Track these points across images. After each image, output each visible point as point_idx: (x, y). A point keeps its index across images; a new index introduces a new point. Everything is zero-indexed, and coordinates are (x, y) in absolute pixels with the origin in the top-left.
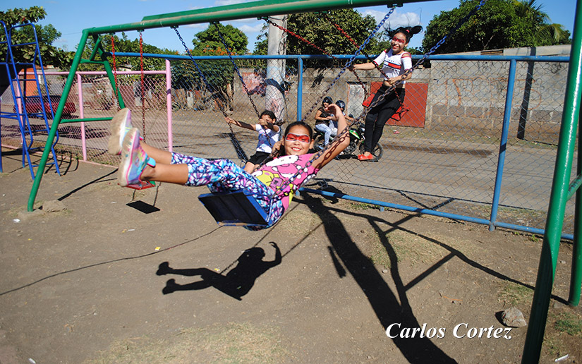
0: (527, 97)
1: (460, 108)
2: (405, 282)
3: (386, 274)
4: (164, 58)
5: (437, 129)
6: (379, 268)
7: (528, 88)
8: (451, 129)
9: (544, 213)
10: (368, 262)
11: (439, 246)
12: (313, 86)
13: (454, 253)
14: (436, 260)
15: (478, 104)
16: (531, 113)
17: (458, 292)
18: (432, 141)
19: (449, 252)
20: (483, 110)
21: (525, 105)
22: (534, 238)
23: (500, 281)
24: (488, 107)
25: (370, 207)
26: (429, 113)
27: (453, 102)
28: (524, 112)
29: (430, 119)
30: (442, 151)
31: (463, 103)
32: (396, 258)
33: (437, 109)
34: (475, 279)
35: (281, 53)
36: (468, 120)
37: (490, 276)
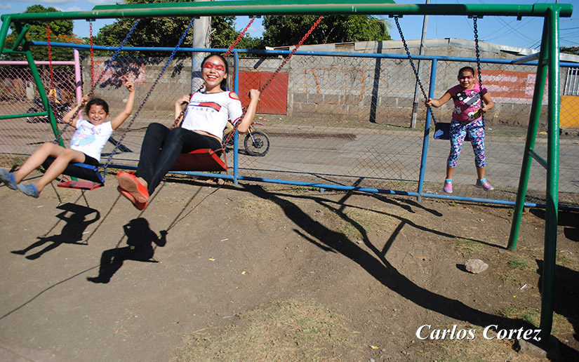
0: (376, 86)
1: (318, 95)
2: (380, 249)
3: (361, 244)
4: (72, 47)
5: (299, 116)
6: (354, 241)
7: (377, 78)
8: (311, 115)
9: (441, 184)
10: (341, 236)
11: (390, 217)
12: (173, 75)
13: (404, 221)
14: (394, 228)
15: (334, 93)
16: (380, 100)
17: (423, 252)
18: (300, 127)
19: (401, 221)
20: (340, 97)
21: (375, 93)
22: (454, 204)
23: (450, 239)
24: (343, 94)
25: (309, 190)
26: (291, 100)
27: (313, 91)
28: (374, 99)
29: (291, 106)
30: (313, 136)
31: (322, 91)
32: (365, 231)
33: (298, 97)
34: (429, 239)
35: (208, 45)
36: (326, 107)
37: (440, 236)
